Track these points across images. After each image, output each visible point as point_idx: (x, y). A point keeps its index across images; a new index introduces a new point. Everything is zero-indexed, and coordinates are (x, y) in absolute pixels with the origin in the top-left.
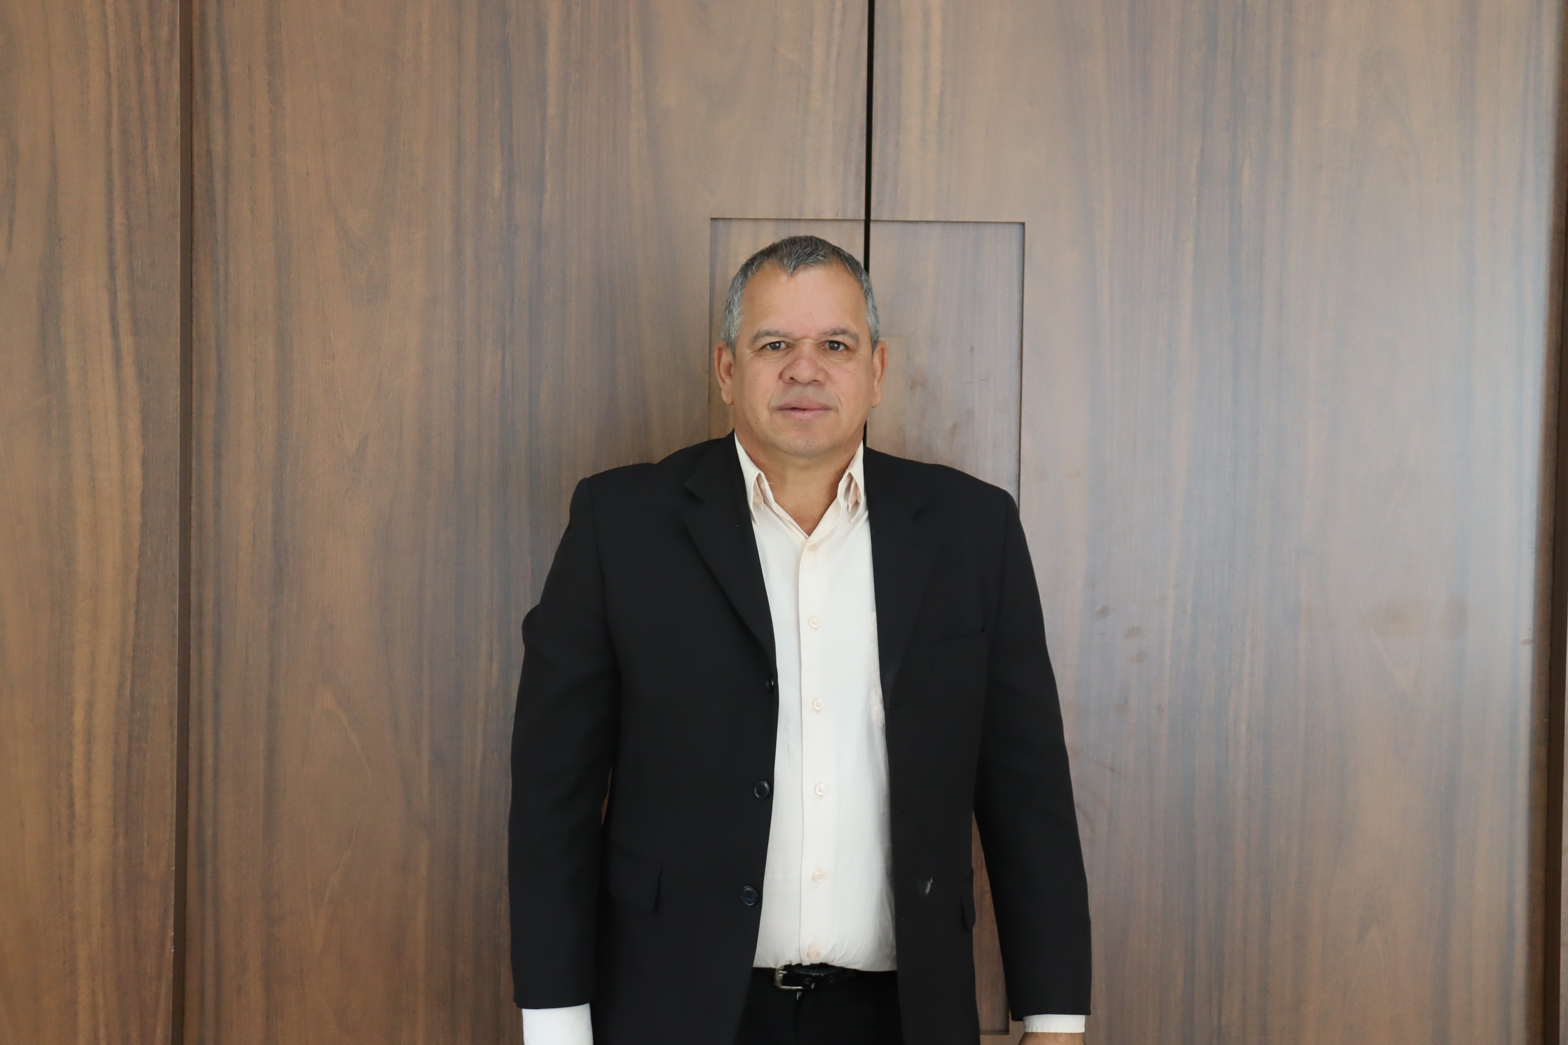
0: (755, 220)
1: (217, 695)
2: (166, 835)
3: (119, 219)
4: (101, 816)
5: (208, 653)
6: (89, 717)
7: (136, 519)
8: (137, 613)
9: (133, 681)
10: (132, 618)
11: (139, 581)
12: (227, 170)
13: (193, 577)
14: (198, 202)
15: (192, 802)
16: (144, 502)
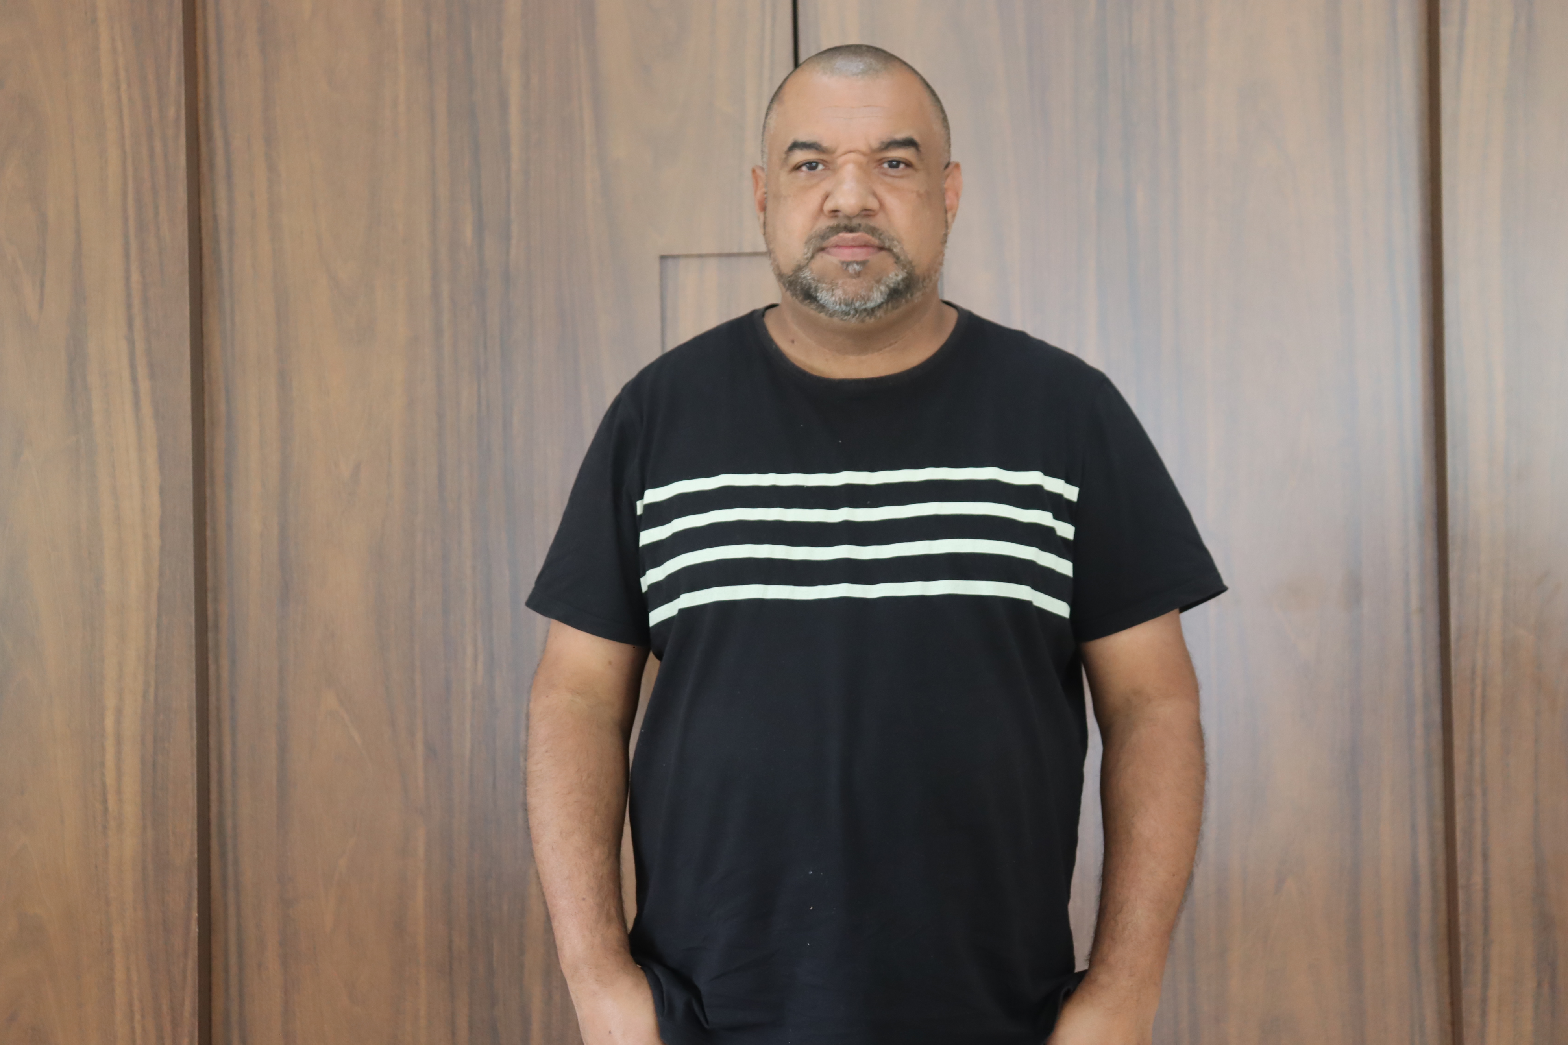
0: (700, 256)
1: (233, 700)
2: (189, 825)
3: (135, 277)
4: (131, 810)
5: (225, 662)
6: (118, 722)
7: (156, 542)
8: (158, 626)
9: (157, 688)
10: (153, 632)
11: (160, 598)
12: (231, 232)
13: (210, 595)
14: (206, 262)
15: (214, 796)
16: (163, 526)
